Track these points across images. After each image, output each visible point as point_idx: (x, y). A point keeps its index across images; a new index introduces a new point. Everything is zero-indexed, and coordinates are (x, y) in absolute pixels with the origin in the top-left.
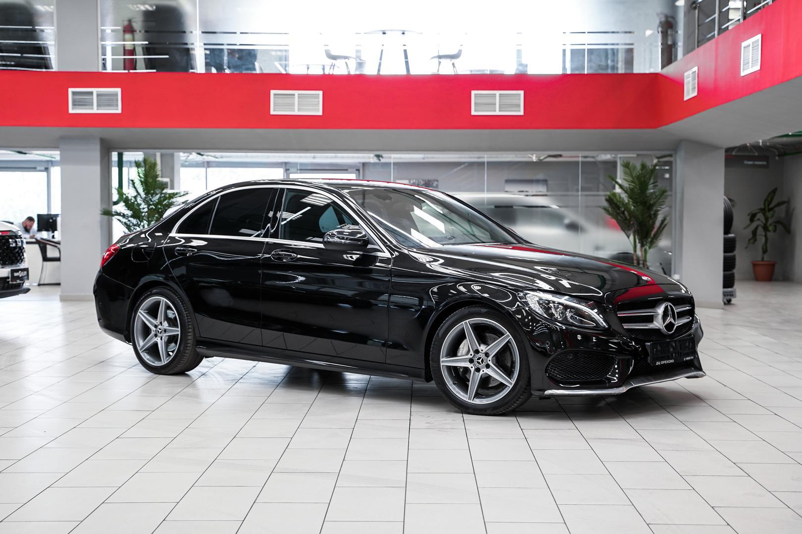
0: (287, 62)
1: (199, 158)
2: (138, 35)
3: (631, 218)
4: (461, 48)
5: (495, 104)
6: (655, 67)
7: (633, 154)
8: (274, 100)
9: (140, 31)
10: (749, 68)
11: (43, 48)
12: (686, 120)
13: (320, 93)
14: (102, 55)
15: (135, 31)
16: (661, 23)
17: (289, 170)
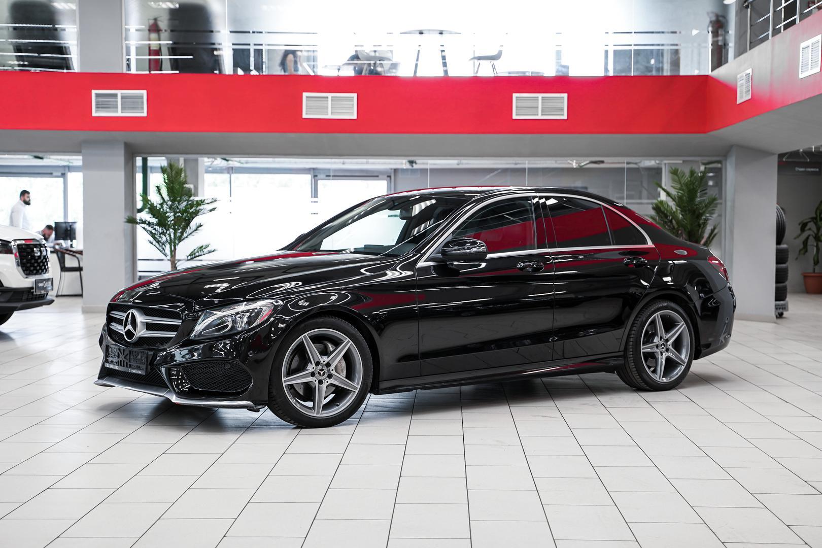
0: (315, 63)
1: (223, 164)
2: (164, 35)
3: (679, 227)
4: (501, 49)
5: (537, 108)
6: (706, 69)
7: (680, 160)
8: (306, 103)
9: (166, 31)
10: (808, 70)
11: (64, 49)
12: (737, 124)
13: (355, 95)
14: (127, 56)
15: (161, 30)
16: (711, 22)
17: (316, 176)
